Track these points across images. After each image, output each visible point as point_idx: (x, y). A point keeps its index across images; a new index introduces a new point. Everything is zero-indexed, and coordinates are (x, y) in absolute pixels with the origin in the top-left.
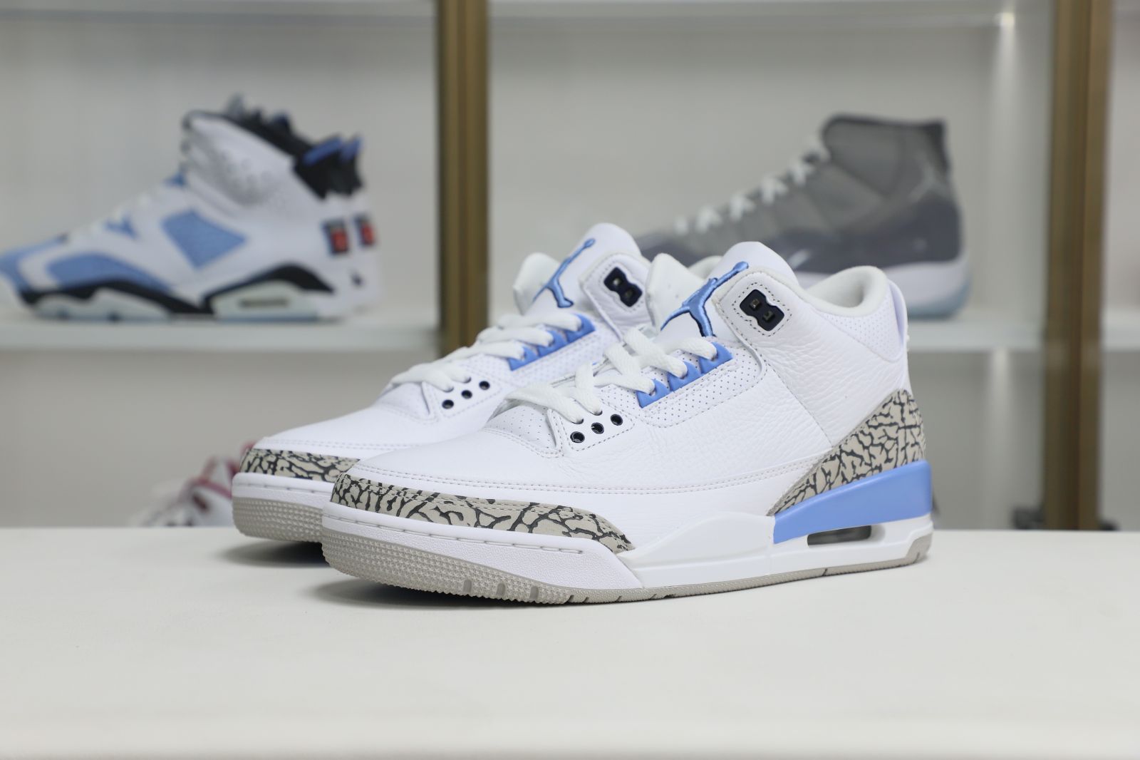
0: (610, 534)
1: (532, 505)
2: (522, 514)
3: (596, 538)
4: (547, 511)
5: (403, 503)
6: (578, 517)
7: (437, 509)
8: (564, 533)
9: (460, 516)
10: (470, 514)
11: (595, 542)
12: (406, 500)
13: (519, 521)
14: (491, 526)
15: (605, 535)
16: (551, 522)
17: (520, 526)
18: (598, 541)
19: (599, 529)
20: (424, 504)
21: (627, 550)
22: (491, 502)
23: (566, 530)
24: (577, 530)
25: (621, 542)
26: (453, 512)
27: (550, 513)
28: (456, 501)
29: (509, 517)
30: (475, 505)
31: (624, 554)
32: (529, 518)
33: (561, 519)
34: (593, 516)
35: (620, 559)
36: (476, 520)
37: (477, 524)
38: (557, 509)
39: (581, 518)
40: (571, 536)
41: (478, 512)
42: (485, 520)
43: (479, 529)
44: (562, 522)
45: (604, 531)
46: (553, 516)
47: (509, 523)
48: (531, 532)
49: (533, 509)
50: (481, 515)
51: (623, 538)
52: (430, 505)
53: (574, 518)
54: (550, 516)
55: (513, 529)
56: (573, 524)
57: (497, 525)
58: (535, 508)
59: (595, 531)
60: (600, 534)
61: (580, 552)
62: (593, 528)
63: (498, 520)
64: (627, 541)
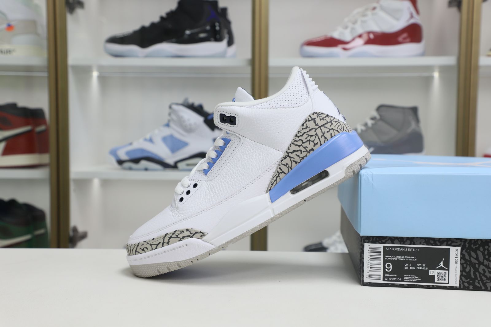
0: (196, 233)
1: (166, 235)
2: (164, 240)
3: (191, 237)
4: (171, 235)
5: (133, 250)
6: (182, 232)
7: (140, 249)
8: (179, 240)
9: (147, 248)
10: (149, 246)
11: (191, 239)
12: (133, 249)
13: (164, 242)
14: (156, 248)
15: (194, 234)
16: (174, 238)
17: (164, 244)
18: (193, 238)
19: (191, 233)
20: (137, 248)
21: (205, 236)
22: (153, 239)
23: (179, 239)
24: (183, 237)
25: (201, 234)
26: (145, 248)
27: (172, 235)
28: (145, 244)
29: (160, 243)
30: (149, 243)
31: (204, 238)
32: (166, 240)
33: (176, 236)
34: (187, 230)
35: (203, 241)
36: (151, 248)
37: (152, 249)
38: (174, 233)
39: (183, 232)
40: (182, 240)
41: (151, 245)
42: (154, 247)
43: (154, 251)
44: (177, 237)
45: (193, 233)
46: (174, 236)
47: (161, 245)
48: (168, 245)
49: (166, 236)
50: (152, 245)
51: (201, 232)
52: (139, 248)
53: (181, 233)
54: (173, 236)
55: (163, 246)
56: (181, 236)
57: (158, 247)
58: (167, 235)
59: (190, 235)
60: (192, 235)
61: (187, 245)
62: (188, 234)
63: (157, 245)
64: (203, 233)
